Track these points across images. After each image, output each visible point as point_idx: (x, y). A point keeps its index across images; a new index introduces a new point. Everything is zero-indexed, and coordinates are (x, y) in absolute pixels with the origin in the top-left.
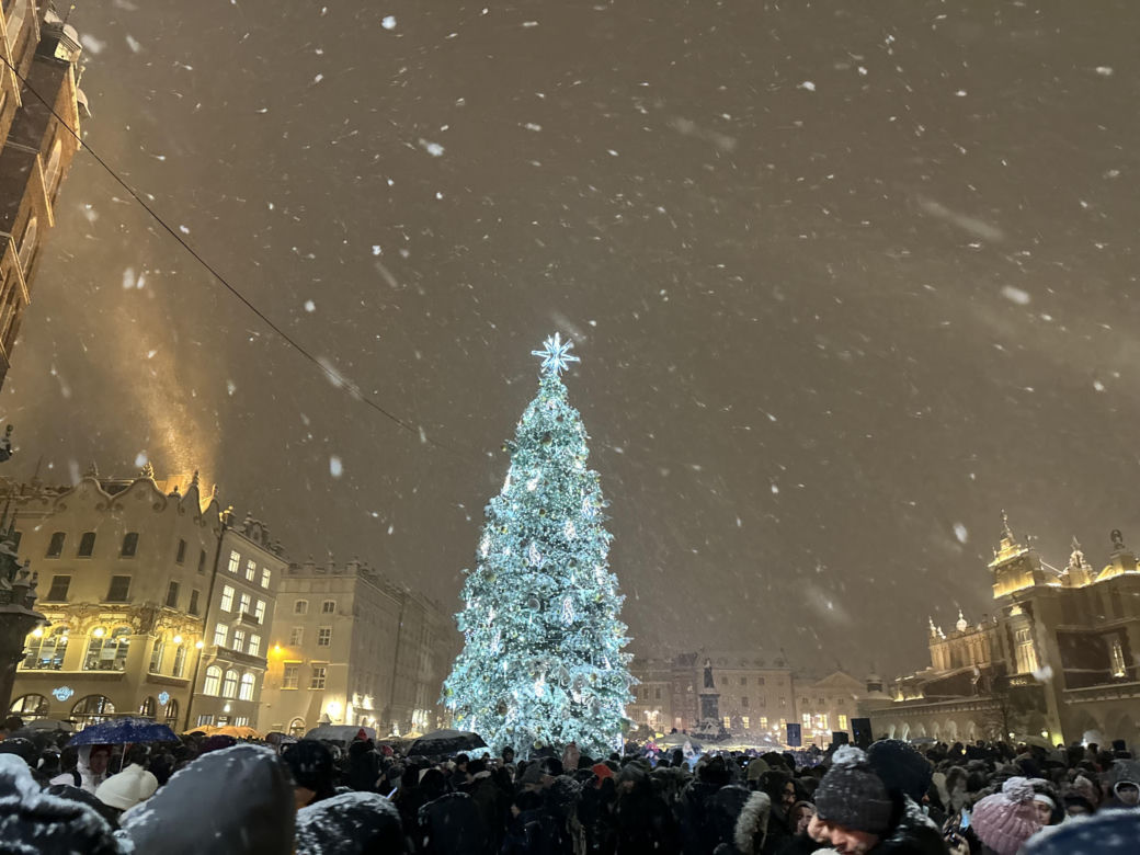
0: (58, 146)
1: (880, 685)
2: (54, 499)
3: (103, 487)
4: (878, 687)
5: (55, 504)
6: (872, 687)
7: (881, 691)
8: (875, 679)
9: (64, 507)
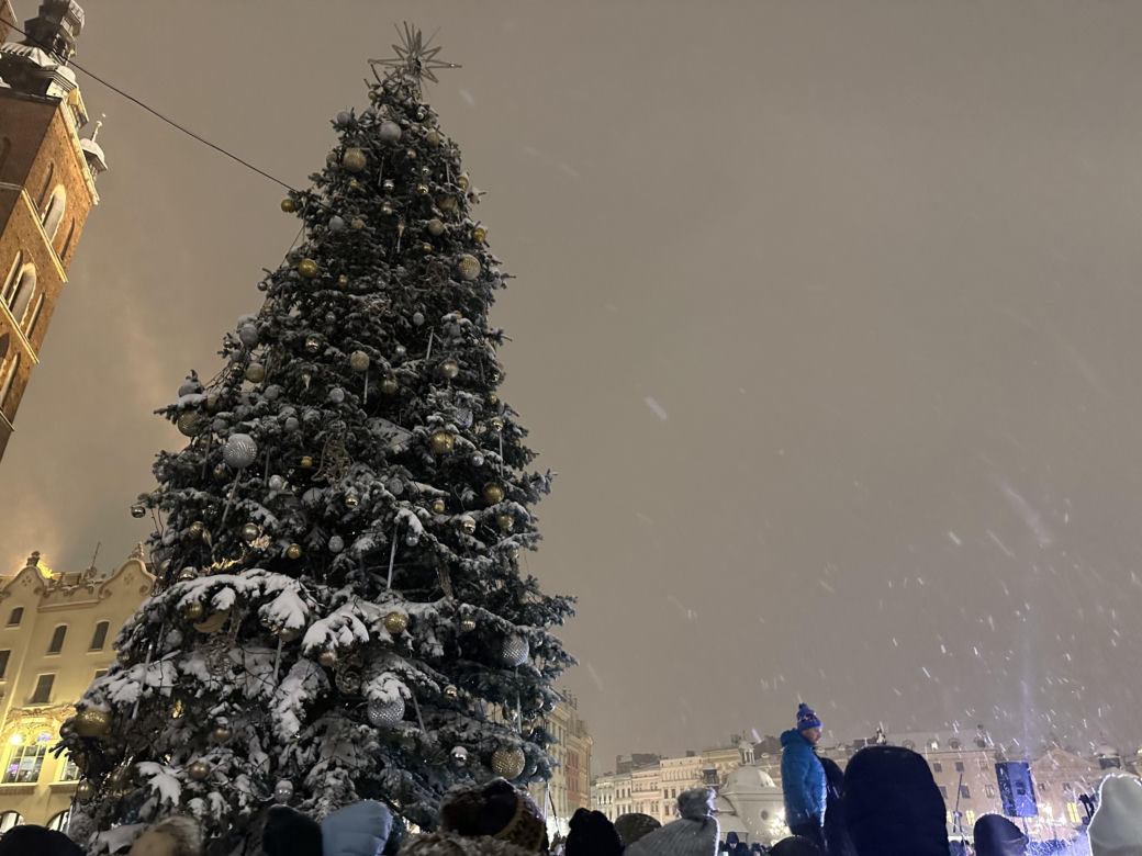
0: (59, 192)
1: (1117, 760)
2: (100, 586)
3: (149, 570)
4: (1115, 763)
5: (100, 592)
6: (1105, 764)
7: (1119, 767)
8: (1108, 754)
9: (109, 594)
